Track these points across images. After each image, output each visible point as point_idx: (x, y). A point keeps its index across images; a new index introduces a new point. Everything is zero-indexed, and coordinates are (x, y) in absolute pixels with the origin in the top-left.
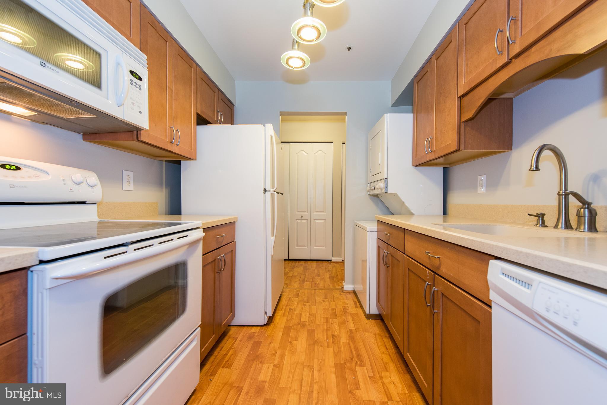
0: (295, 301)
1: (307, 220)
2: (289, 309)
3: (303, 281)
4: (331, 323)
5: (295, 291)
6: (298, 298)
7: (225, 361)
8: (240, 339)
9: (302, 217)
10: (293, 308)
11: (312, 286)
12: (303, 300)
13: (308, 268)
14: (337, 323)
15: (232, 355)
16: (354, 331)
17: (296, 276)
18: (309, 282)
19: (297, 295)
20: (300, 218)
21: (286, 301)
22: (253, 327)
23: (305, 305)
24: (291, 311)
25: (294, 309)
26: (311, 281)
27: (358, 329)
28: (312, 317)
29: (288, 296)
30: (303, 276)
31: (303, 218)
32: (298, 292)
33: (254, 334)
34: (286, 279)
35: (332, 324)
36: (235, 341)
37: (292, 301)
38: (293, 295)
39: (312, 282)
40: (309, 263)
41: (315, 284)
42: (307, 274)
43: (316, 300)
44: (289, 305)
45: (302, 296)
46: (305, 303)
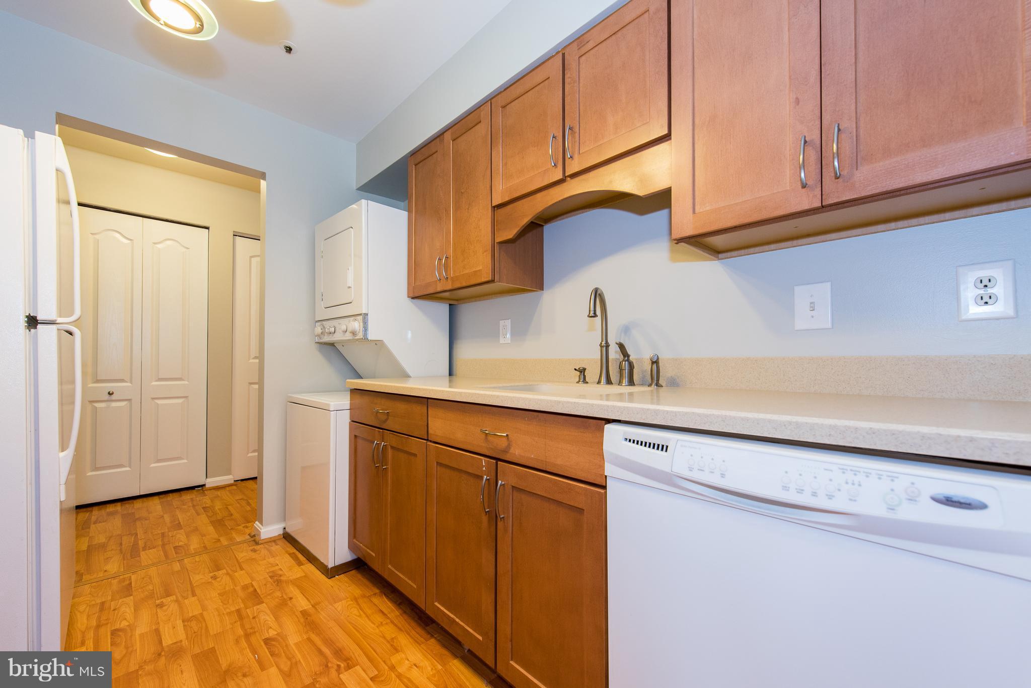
0: (126, 608)
2: (111, 633)
3: (135, 551)
4: (251, 617)
5: (115, 582)
6: (131, 595)
9: (110, 394)
10: (124, 624)
11: (166, 556)
12: (151, 596)
13: (137, 516)
14: (268, 612)
16: (312, 611)
17: (103, 547)
18: (154, 548)
19: (127, 590)
20: (107, 397)
21: (88, 616)
23: (161, 606)
24: (119, 635)
25: (128, 626)
26: (160, 543)
27: (318, 603)
28: (193, 624)
29: (93, 603)
30: (127, 541)
31: (114, 397)
32: (127, 582)
35: (254, 618)
37: (114, 610)
38: (110, 593)
39: (163, 545)
40: (138, 504)
41: (175, 548)
42: (140, 532)
43: (193, 582)
44: (107, 624)
45: (144, 587)
46: (161, 599)
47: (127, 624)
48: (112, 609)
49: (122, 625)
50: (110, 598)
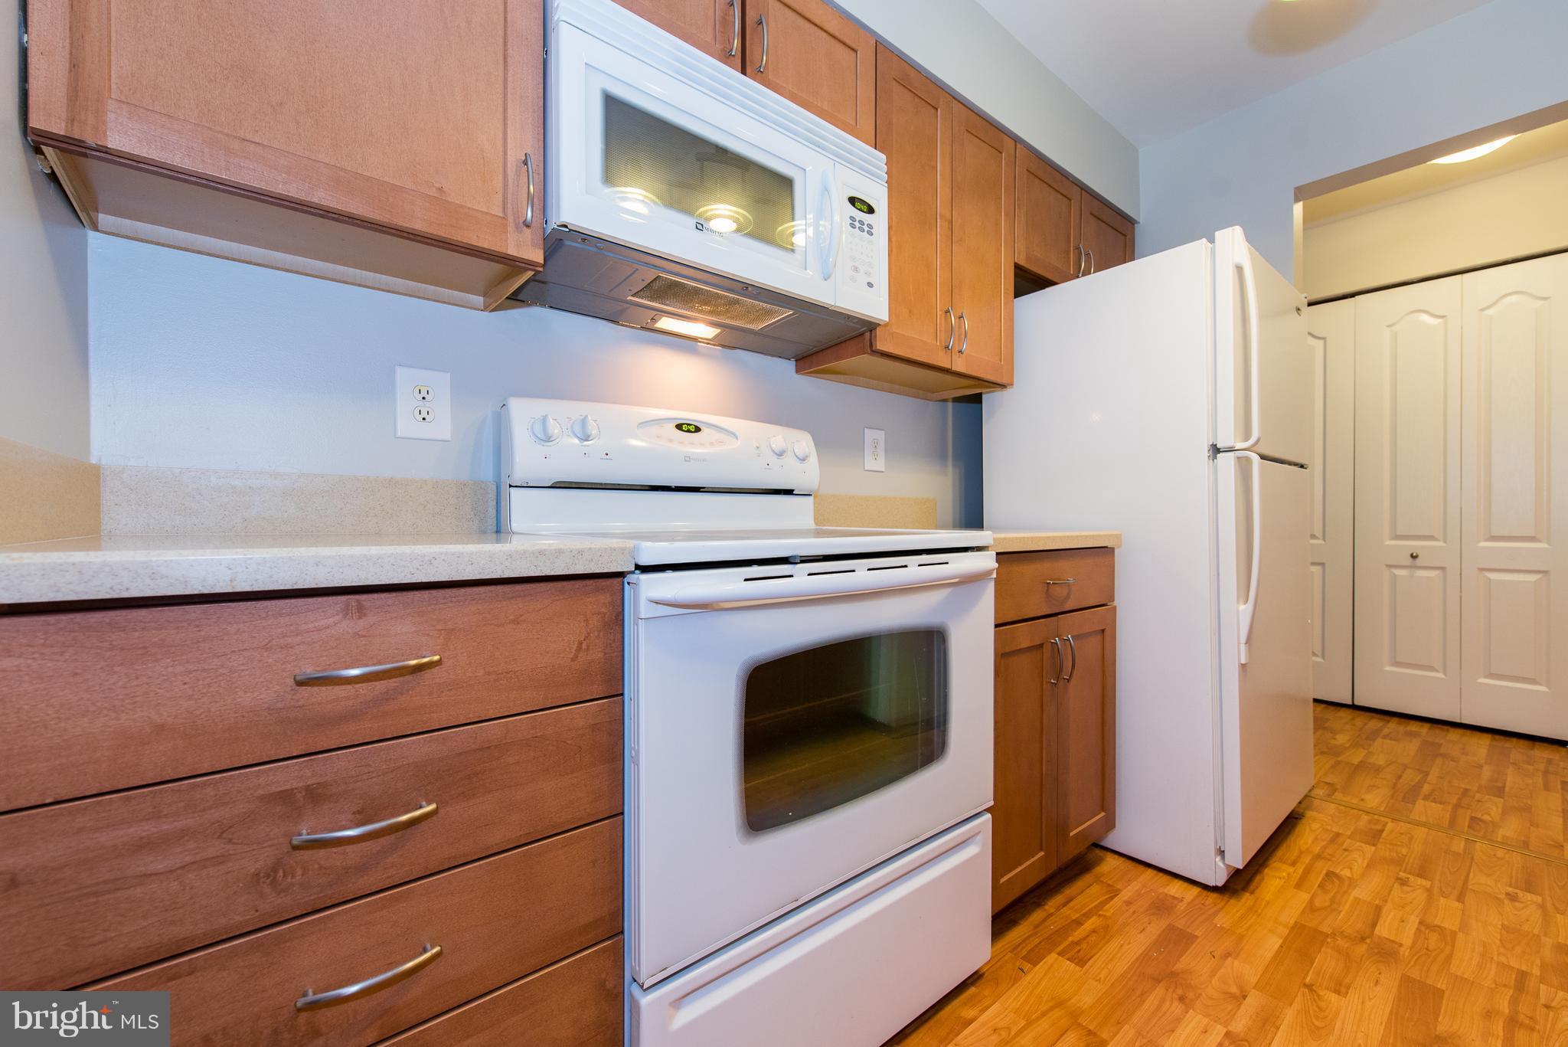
0: (1360, 856)
1: (1443, 569)
2: (1324, 872)
3: (1412, 794)
5: (1365, 818)
6: (1374, 845)
7: (1071, 939)
8: (1125, 898)
9: (1414, 557)
10: (1346, 873)
11: (1452, 822)
12: (1399, 862)
13: (1442, 751)
15: (1094, 931)
17: (1377, 770)
18: (1441, 803)
19: (1374, 836)
20: (1409, 561)
21: (1316, 839)
22: (1177, 880)
23: (1403, 882)
24: (1333, 882)
25: (1350, 879)
26: (1454, 801)
28: (1434, 936)
29: (1329, 828)
30: (1410, 777)
31: (1419, 562)
32: (1379, 827)
33: (1176, 902)
34: (1333, 767)
36: (1112, 898)
37: (1345, 850)
38: (1352, 828)
39: (1457, 806)
40: (1454, 735)
41: (1473, 819)
42: (1435, 773)
43: (1470, 882)
44: (1329, 860)
45: (1396, 845)
46: (1410, 873)
47: (1349, 875)
48: (1344, 847)
49: (1342, 873)
50: (1349, 833)
